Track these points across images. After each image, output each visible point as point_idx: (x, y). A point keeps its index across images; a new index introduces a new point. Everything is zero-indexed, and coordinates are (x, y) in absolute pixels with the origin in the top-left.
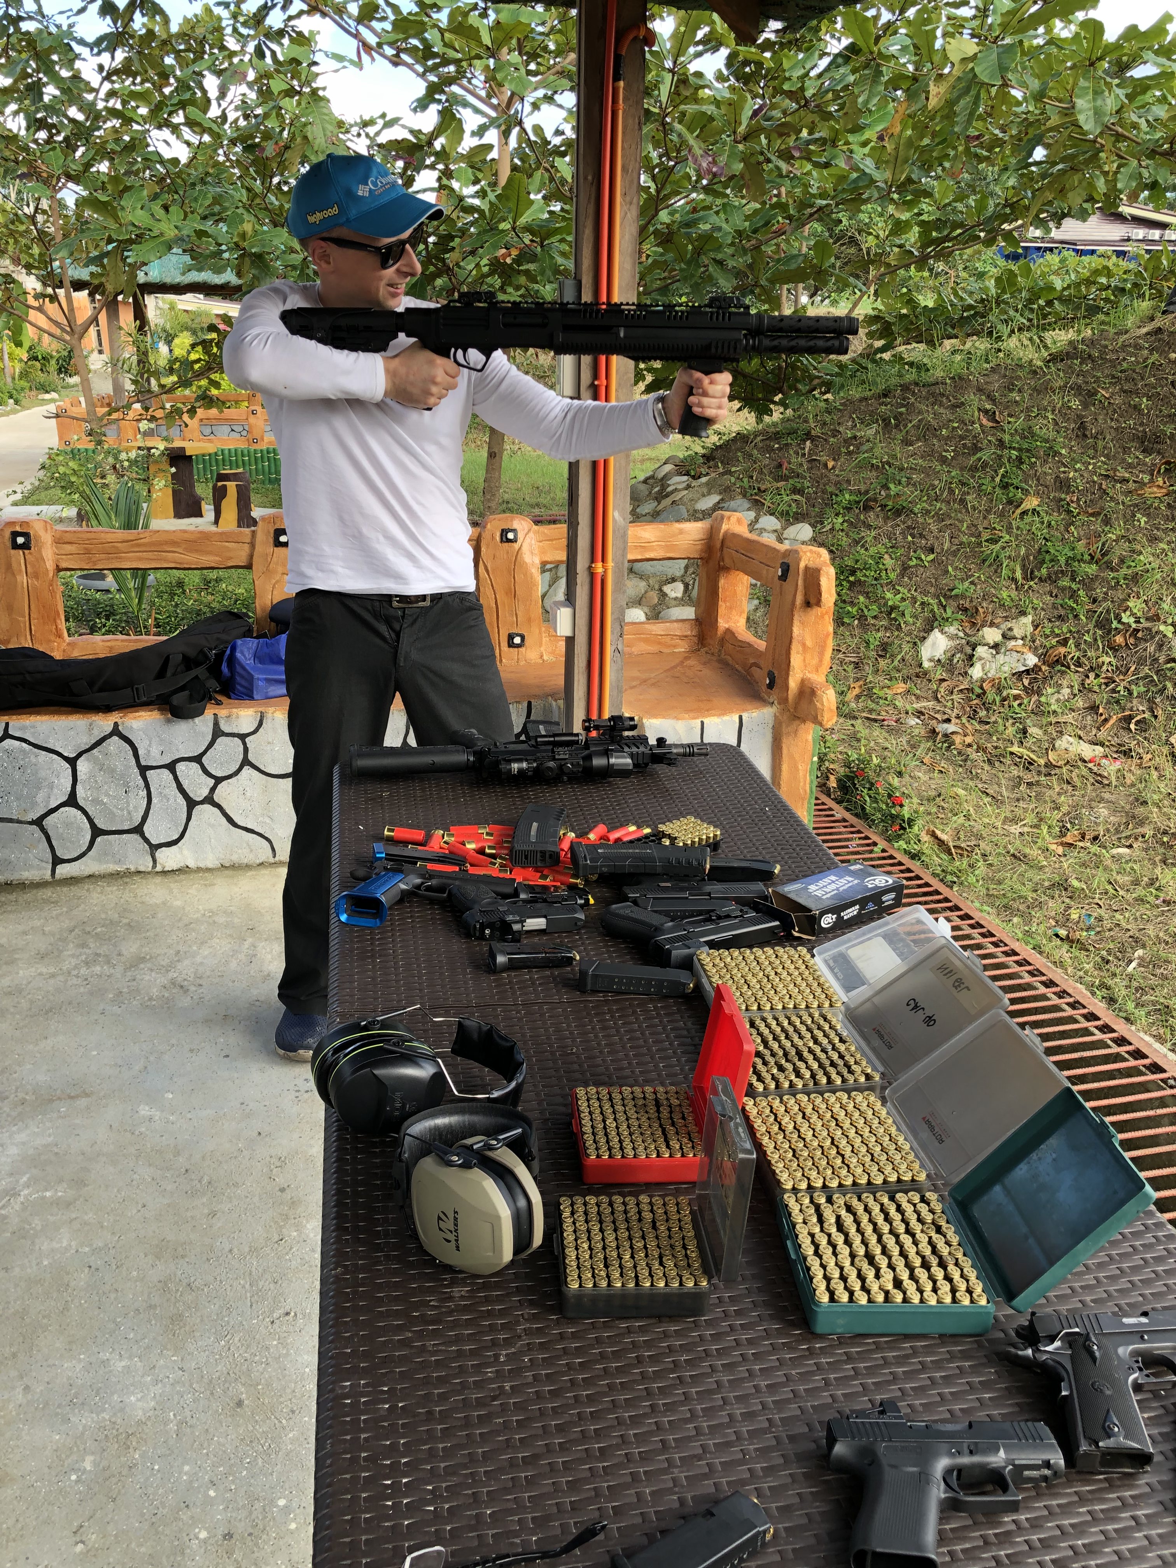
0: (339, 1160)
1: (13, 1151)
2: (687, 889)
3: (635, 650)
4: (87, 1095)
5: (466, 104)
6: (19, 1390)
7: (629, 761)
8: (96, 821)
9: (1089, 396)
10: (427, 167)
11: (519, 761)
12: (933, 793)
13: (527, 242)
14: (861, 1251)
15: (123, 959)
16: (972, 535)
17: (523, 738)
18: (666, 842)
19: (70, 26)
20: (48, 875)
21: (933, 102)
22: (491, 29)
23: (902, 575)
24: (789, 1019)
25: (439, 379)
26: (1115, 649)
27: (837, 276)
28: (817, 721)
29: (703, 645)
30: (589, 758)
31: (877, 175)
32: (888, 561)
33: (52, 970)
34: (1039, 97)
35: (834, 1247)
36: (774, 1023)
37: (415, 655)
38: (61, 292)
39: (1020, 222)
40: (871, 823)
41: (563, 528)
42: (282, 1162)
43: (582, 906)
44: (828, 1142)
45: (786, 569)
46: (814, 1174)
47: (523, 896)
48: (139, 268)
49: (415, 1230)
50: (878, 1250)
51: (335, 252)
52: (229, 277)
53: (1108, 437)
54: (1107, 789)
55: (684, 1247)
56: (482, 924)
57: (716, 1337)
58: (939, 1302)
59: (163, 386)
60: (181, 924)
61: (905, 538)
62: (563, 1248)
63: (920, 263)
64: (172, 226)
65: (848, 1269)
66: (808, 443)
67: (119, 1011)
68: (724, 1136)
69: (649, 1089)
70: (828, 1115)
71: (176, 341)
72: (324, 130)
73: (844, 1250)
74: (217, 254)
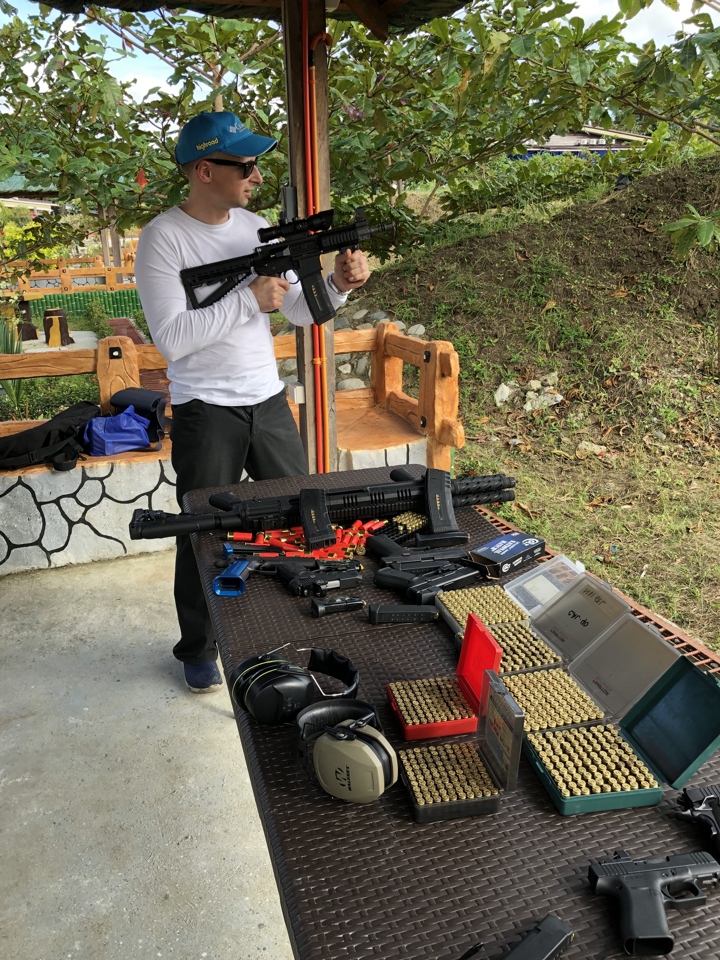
0: (255, 742)
4: (33, 714)
5: (199, 79)
6: (24, 905)
8: (11, 540)
9: (578, 240)
14: (580, 764)
15: (40, 625)
16: (519, 326)
21: (486, 70)
23: (480, 352)
24: (501, 629)
26: (606, 388)
28: (453, 444)
29: (377, 403)
31: (448, 113)
32: (471, 344)
35: (564, 763)
37: (261, 426)
42: (166, 743)
43: (359, 571)
44: (544, 701)
45: (428, 355)
46: (541, 721)
47: (321, 568)
50: (589, 762)
51: (213, 168)
52: (53, 187)
53: (591, 264)
54: (611, 471)
55: (479, 773)
56: (302, 587)
57: (508, 824)
58: (632, 789)
59: (8, 258)
60: (74, 600)
61: (480, 330)
62: (409, 782)
63: (471, 164)
64: (14, 158)
65: (576, 775)
66: (417, 276)
67: (44, 659)
68: (495, 704)
69: (432, 680)
70: (539, 685)
71: (6, 228)
72: (114, 96)
73: (570, 764)
74: (46, 174)
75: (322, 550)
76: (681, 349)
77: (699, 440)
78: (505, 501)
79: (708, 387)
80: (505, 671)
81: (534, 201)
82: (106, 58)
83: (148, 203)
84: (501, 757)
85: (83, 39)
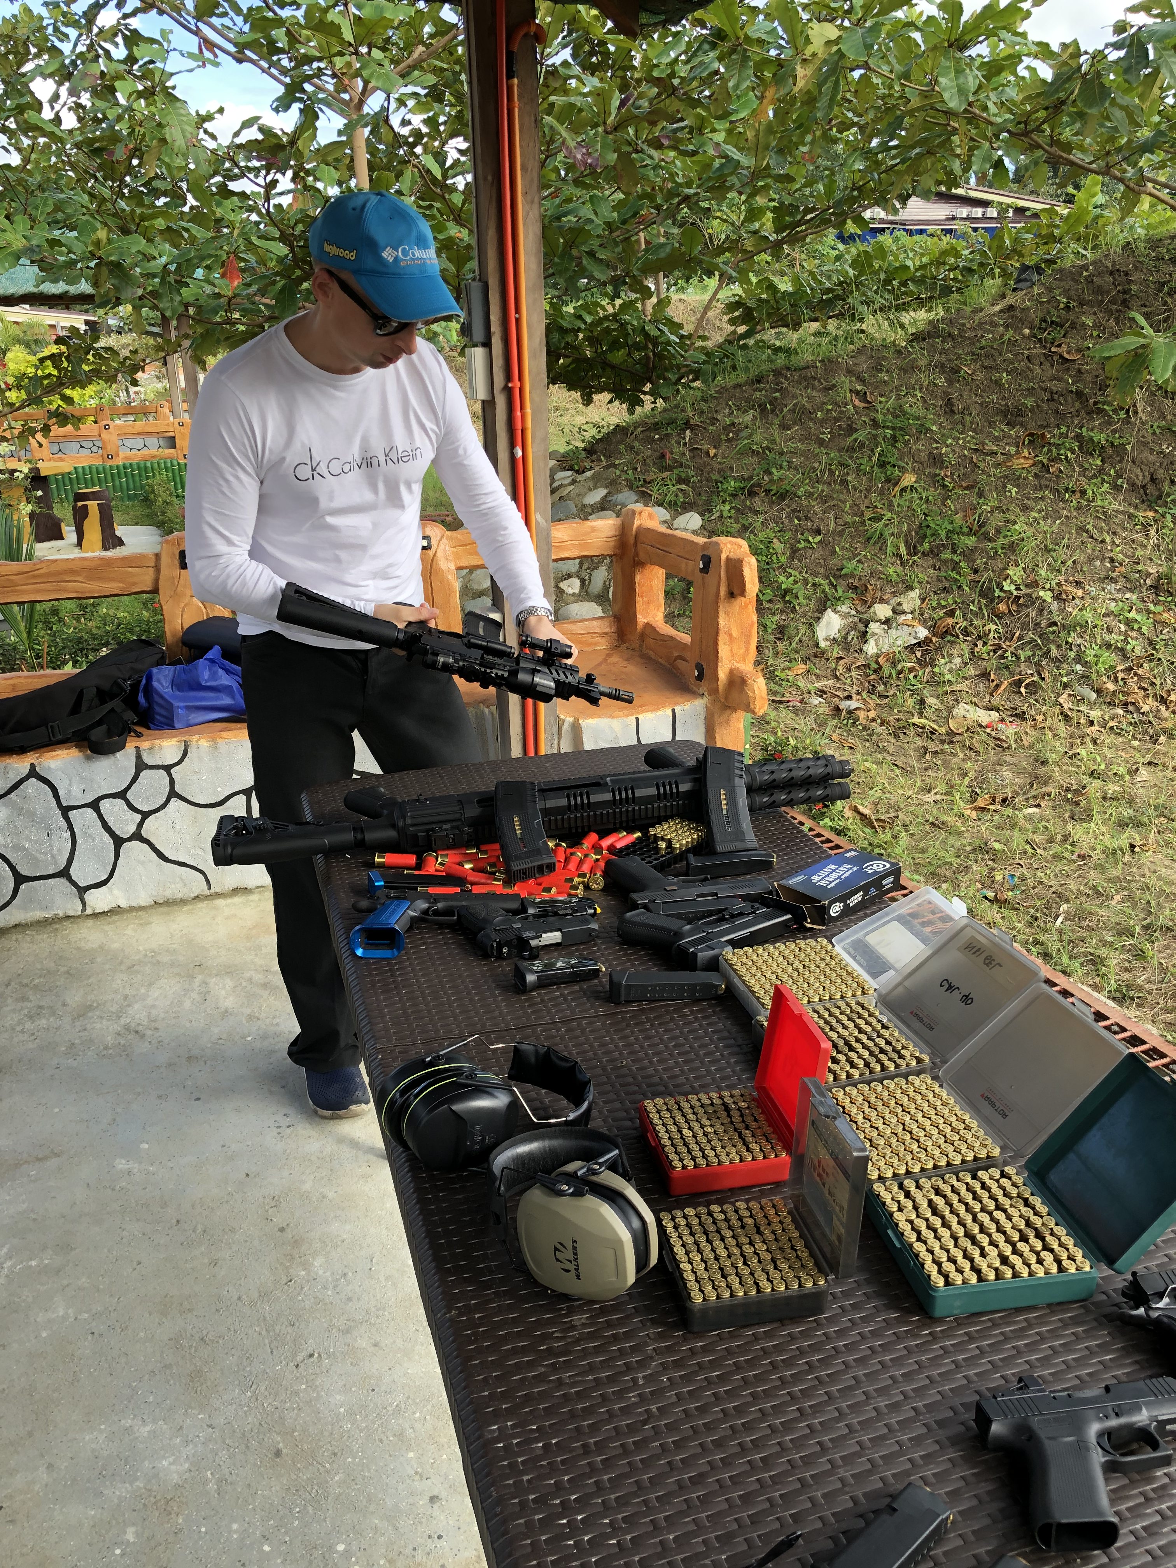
0: (420, 1200)
4: (57, 1155)
6: (43, 1469)
8: (19, 868)
9: (952, 373)
14: (961, 1232)
15: (69, 1009)
16: (855, 515)
18: (663, 845)
21: (800, 85)
22: (352, 24)
23: (792, 557)
24: (828, 1010)
26: (999, 616)
28: (748, 709)
29: (624, 642)
31: (745, 161)
32: (778, 546)
35: (935, 1230)
37: (381, 681)
42: (276, 1201)
43: (594, 916)
44: (900, 1128)
45: (707, 561)
46: (895, 1161)
47: (531, 911)
50: (976, 1229)
52: (84, 287)
53: (974, 412)
54: (1007, 752)
55: (793, 1248)
56: (499, 943)
57: (842, 1333)
58: (1046, 1273)
59: (12, 405)
60: (123, 967)
61: (792, 521)
62: (677, 1263)
63: (776, 248)
64: (19, 237)
65: (954, 1251)
66: (688, 432)
67: (75, 1064)
68: (820, 1135)
69: (714, 1095)
70: (893, 1102)
71: (9, 355)
72: (183, 131)
73: (944, 1233)
74: (73, 263)
75: (531, 881)
76: (1121, 552)
77: (1150, 701)
78: (833, 800)
79: (1165, 615)
80: (835, 1079)
81: (881, 310)
82: (169, 68)
83: (244, 312)
84: (830, 1221)
85: (134, 38)
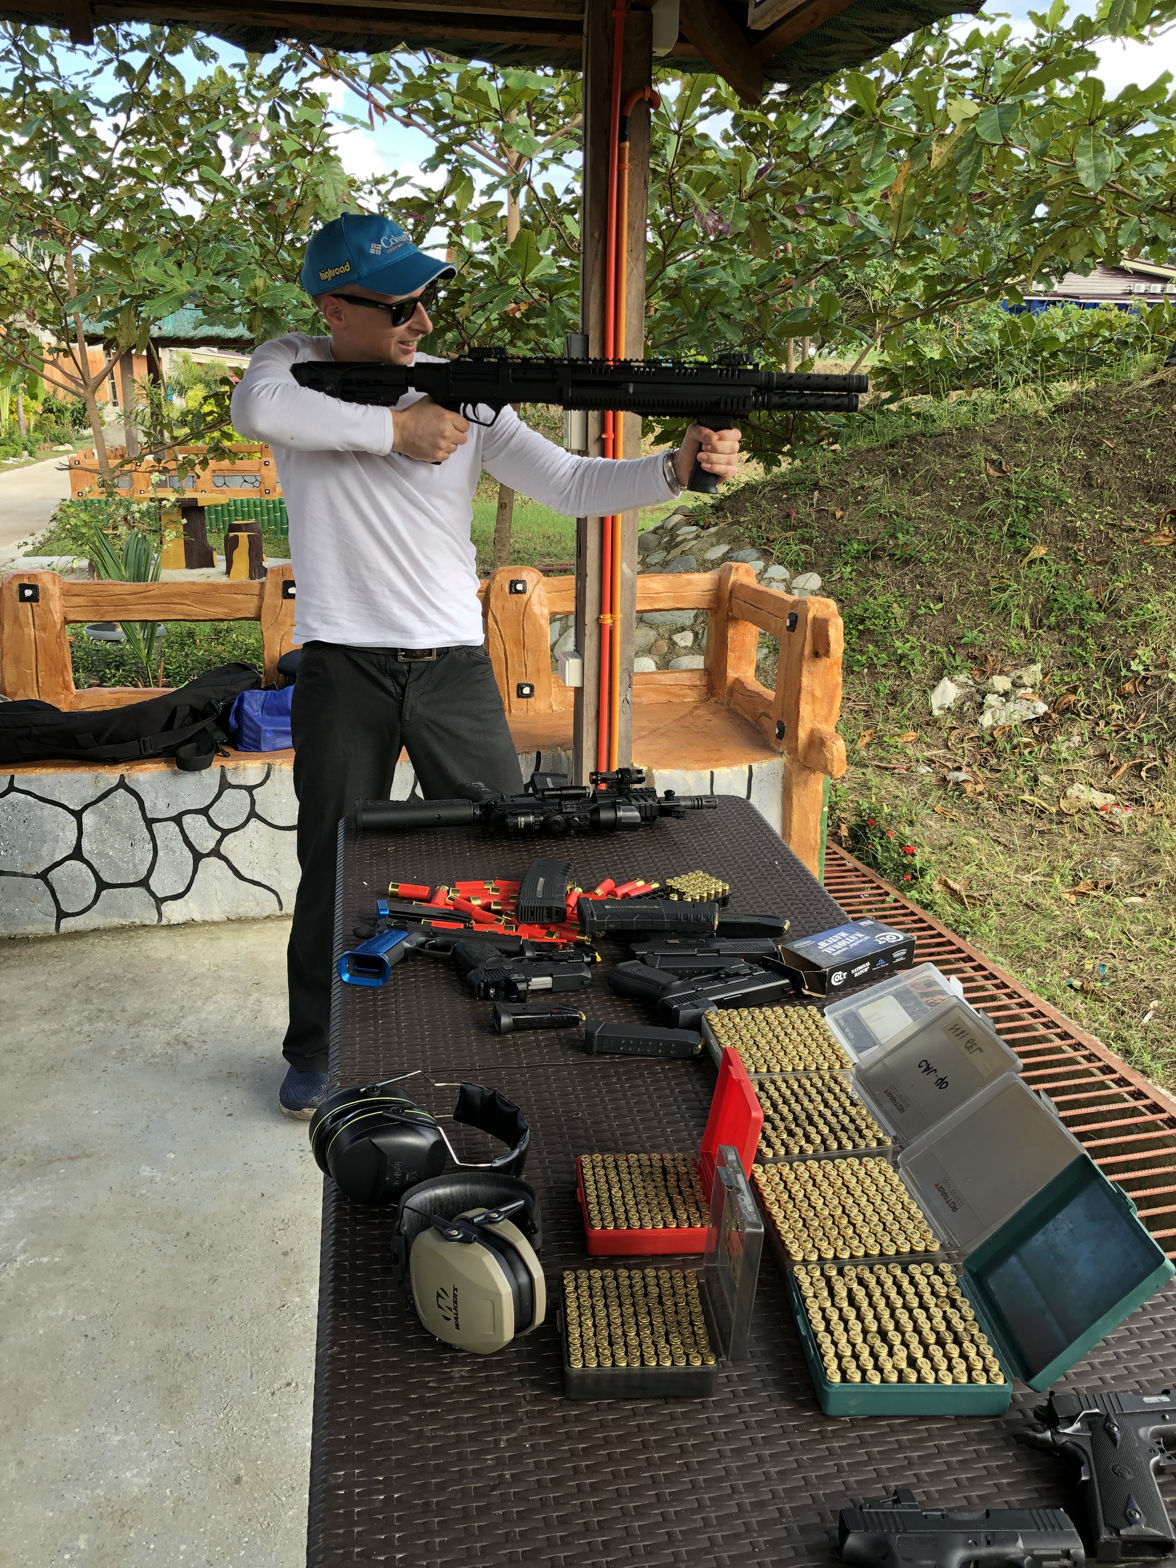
0: (337, 1231)
1: (10, 1214)
2: (695, 946)
3: (645, 700)
4: (88, 1156)
5: (475, 164)
6: (12, 1465)
7: (637, 814)
8: (101, 875)
9: (1094, 446)
10: (437, 224)
11: (526, 814)
12: (944, 842)
13: (536, 296)
14: (874, 1327)
15: (127, 1015)
16: (980, 584)
17: (531, 791)
18: (675, 898)
19: (86, 87)
20: (52, 930)
21: (935, 162)
22: (499, 92)
23: (911, 623)
24: (799, 1081)
25: (447, 434)
26: (1124, 697)
27: (844, 329)
28: (827, 771)
29: (713, 695)
30: (596, 811)
31: (880, 232)
32: (897, 610)
33: (55, 1027)
34: (1040, 155)
35: (846, 1322)
36: (784, 1085)
37: (420, 709)
38: (75, 346)
39: (1023, 277)
40: (883, 872)
41: (570, 580)
42: (284, 1225)
43: (588, 964)
44: (839, 1211)
45: (794, 620)
46: (824, 1245)
47: (528, 954)
48: (153, 323)
49: (414, 1306)
50: (891, 1326)
51: (346, 308)
52: (241, 331)
53: (1114, 487)
54: (1119, 837)
55: (692, 1323)
56: (486, 984)
57: (725, 1419)
58: (955, 1381)
59: (176, 438)
60: (185, 979)
61: (914, 587)
62: (565, 1325)
63: (926, 316)
64: (185, 282)
65: (861, 1347)
66: (816, 493)
67: (122, 1068)
68: (731, 1207)
69: (657, 1156)
70: (839, 1183)
72: (335, 188)
73: (856, 1326)
74: (231, 308)
80: (786, 1153)
85: (312, 102)
